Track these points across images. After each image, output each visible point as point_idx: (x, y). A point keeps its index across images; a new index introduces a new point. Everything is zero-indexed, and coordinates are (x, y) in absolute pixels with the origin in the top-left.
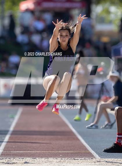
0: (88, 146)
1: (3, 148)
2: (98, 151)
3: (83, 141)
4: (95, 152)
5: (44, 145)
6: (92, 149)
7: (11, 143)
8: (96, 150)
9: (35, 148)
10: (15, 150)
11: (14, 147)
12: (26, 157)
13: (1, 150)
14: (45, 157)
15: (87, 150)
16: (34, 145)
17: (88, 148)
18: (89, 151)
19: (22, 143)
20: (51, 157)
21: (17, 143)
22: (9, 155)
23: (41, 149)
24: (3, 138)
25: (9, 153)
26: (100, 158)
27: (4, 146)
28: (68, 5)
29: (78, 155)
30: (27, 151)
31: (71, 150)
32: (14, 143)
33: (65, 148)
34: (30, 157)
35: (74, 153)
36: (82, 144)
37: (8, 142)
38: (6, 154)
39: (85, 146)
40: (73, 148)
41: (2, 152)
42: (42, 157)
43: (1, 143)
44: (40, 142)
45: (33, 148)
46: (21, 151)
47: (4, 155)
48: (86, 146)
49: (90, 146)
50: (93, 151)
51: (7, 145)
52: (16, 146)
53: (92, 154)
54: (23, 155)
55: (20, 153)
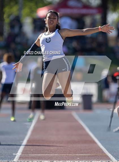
0: (105, 149)
1: (22, 151)
2: (115, 154)
3: (99, 144)
4: (111, 154)
5: (62, 148)
6: (109, 152)
7: (29, 146)
8: (113, 153)
9: (53, 151)
10: (34, 154)
11: (32, 150)
12: (44, 160)
13: (20, 153)
14: (62, 160)
15: (104, 153)
16: (52, 148)
17: (105, 151)
18: (106, 154)
19: (40, 147)
20: (69, 160)
21: (35, 147)
22: (27, 158)
23: (58, 152)
24: (21, 142)
25: (27, 156)
26: (116, 161)
27: (22, 150)
28: (84, 11)
29: (95, 158)
30: (46, 154)
31: (88, 153)
32: (32, 146)
33: (83, 151)
34: (48, 160)
35: (91, 156)
36: (99, 147)
37: (26, 145)
38: (24, 157)
39: (101, 149)
40: (90, 152)
41: (21, 155)
42: (59, 160)
43: (19, 146)
44: (58, 145)
45: (51, 151)
46: (39, 154)
47: (23, 158)
48: (103, 149)
49: (106, 149)
50: (109, 154)
51: (25, 148)
52: (34, 150)
53: (108, 157)
54: (41, 158)
55: (38, 156)
